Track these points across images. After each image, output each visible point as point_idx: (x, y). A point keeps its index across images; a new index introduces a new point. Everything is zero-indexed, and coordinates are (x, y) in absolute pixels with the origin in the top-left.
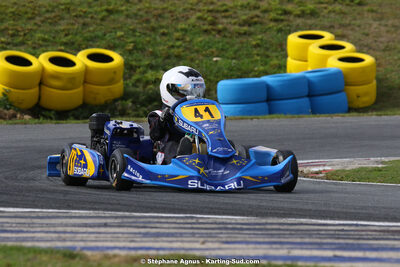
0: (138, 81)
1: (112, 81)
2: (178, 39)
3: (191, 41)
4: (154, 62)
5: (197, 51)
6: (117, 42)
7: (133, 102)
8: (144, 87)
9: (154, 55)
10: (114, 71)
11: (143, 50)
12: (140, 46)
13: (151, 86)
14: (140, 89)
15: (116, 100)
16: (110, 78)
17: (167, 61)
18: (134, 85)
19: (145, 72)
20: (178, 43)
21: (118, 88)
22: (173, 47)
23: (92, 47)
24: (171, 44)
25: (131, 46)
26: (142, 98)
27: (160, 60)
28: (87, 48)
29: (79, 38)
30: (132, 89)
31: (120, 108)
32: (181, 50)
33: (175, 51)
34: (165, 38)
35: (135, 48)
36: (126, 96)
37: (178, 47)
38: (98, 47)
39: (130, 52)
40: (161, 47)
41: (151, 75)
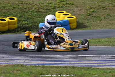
0: (21, 24)
2: (30, 14)
3: (33, 14)
4: (25, 19)
5: (35, 17)
6: (16, 15)
7: (20, 29)
8: (22, 25)
9: (24, 18)
10: (15, 22)
11: (22, 17)
12: (21, 16)
13: (24, 25)
14: (21, 26)
15: (16, 29)
16: (14, 24)
17: (28, 19)
18: (20, 25)
19: (22, 22)
20: (30, 15)
21: (16, 26)
22: (29, 16)
23: (10, 16)
24: (28, 15)
25: (19, 16)
26: (22, 28)
27: (26, 19)
28: (9, 16)
29: (7, 14)
30: (20, 26)
31: (17, 30)
32: (31, 16)
33: (29, 17)
34: (27, 14)
35: (20, 16)
36: (18, 27)
37: (30, 16)
38: (11, 16)
39: (19, 17)
40: (26, 16)
41: (24, 22)
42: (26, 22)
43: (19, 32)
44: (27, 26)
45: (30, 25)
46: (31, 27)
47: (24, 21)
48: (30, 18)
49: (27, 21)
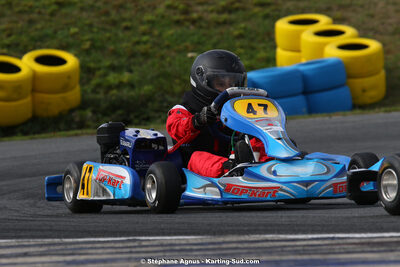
0: (98, 85)
1: (66, 88)
2: (144, 34)
3: (160, 35)
4: (116, 63)
5: (168, 47)
6: (71, 40)
7: (94, 112)
8: (106, 93)
9: (116, 53)
10: (68, 76)
11: (102, 49)
12: (98, 44)
13: (114, 92)
14: (101, 95)
15: (72, 111)
16: (63, 84)
17: (132, 60)
18: (94, 91)
19: (105, 75)
20: (145, 38)
21: (74, 96)
22: (138, 43)
23: (41, 48)
24: (136, 39)
25: (87, 45)
26: (104, 105)
27: (123, 60)
29: (25, 39)
30: (92, 96)
31: (77, 119)
32: (148, 46)
33: (141, 48)
34: (128, 33)
35: (93, 46)
36: (84, 104)
37: (145, 43)
38: (48, 47)
39: (87, 52)
40: (124, 45)
41: (112, 78)
42: (126, 77)
43: (88, 127)
44: (132, 93)
45: (147, 88)
47: (113, 68)
48: (146, 55)
49: (131, 71)
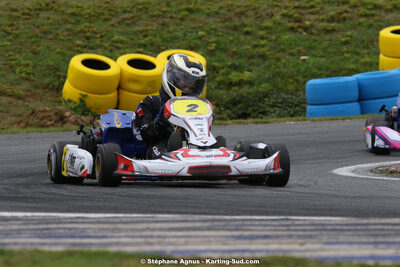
0: (220, 83)
2: (262, 38)
3: (276, 40)
4: (237, 64)
5: (283, 50)
6: (199, 42)
7: (216, 105)
8: (228, 89)
9: (237, 54)
11: (224, 50)
12: (222, 46)
13: (236, 88)
17: (251, 61)
18: (218, 87)
19: (228, 74)
20: (263, 42)
22: (256, 46)
24: (255, 43)
25: (213, 46)
26: (226, 100)
27: (244, 61)
28: (167, 49)
29: (158, 40)
32: (266, 49)
33: (261, 50)
34: (249, 38)
35: (218, 48)
37: (263, 46)
38: (178, 48)
39: (212, 52)
40: (245, 47)
41: (234, 76)
42: (246, 75)
44: (251, 90)
45: (265, 87)
46: (266, 95)
47: (235, 68)
48: (263, 57)
49: (249, 71)
